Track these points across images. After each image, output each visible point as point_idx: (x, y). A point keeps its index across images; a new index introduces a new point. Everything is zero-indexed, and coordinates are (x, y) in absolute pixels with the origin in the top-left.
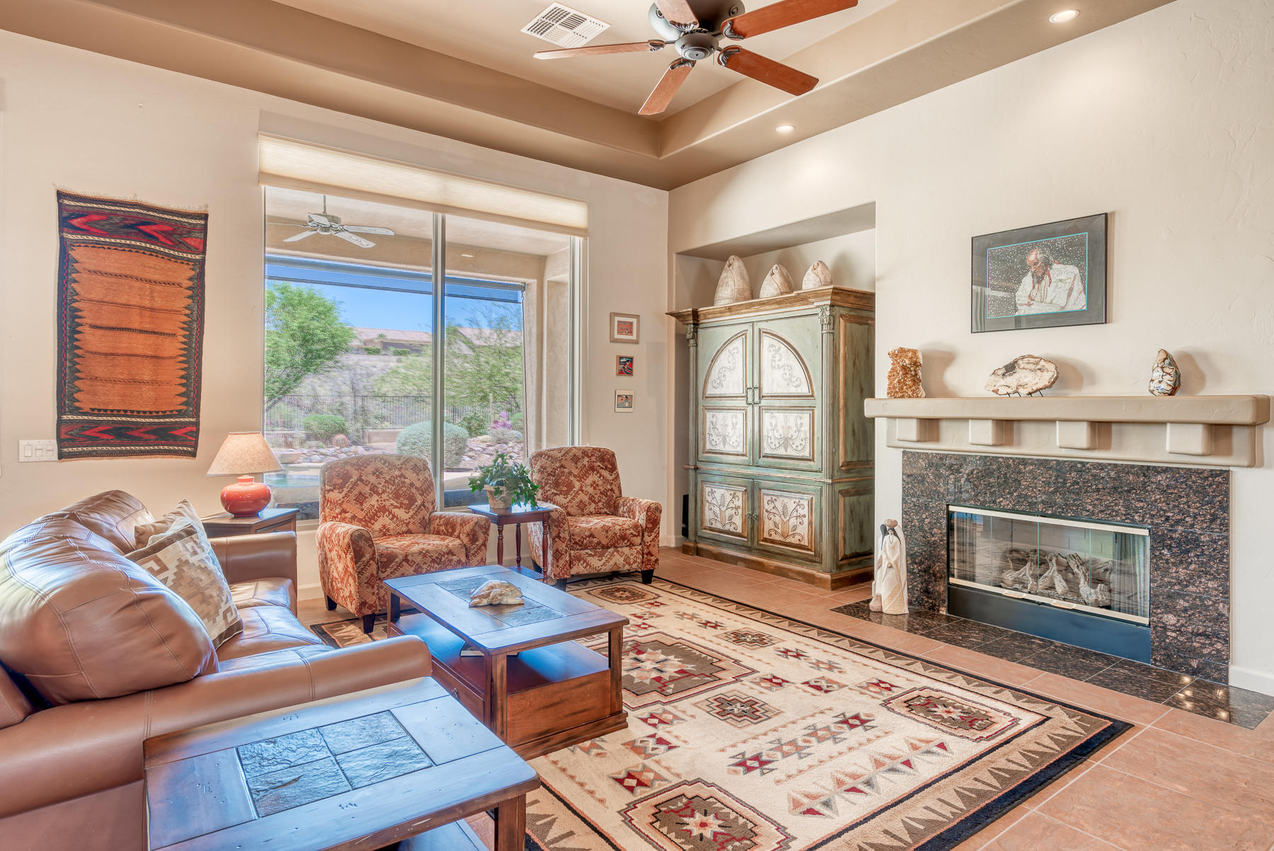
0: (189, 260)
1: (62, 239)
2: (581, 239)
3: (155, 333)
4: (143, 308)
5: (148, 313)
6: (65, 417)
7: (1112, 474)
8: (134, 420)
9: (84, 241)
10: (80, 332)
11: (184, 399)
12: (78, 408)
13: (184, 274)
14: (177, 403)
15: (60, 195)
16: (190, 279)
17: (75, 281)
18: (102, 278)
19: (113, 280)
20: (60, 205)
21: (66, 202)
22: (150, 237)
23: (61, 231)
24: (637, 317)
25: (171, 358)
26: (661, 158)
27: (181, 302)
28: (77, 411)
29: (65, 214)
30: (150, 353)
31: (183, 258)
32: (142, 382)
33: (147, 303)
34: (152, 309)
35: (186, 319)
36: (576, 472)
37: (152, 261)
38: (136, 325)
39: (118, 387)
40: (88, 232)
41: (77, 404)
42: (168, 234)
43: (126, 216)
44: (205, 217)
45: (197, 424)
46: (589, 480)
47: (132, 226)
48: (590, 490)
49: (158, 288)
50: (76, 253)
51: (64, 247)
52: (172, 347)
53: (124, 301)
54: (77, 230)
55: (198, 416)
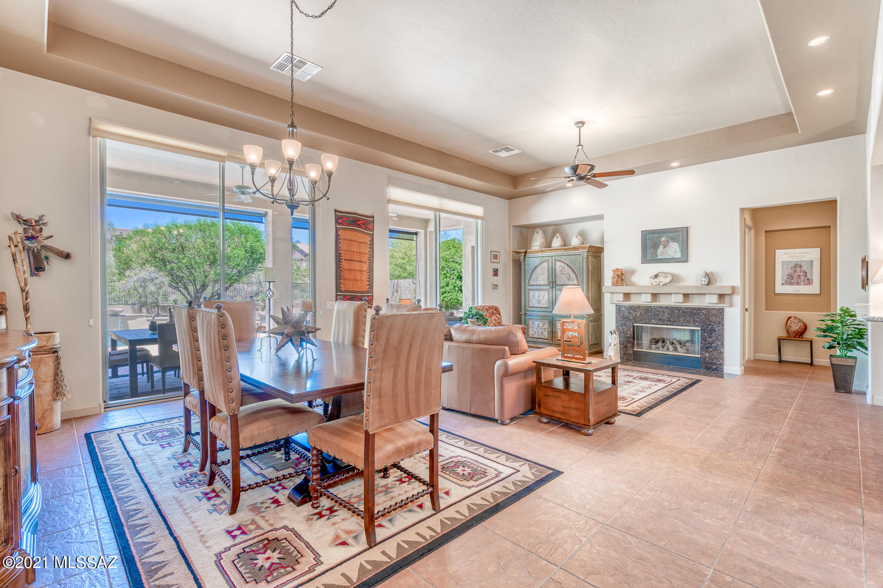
0: (369, 234)
1: (336, 227)
2: (481, 221)
3: (361, 262)
4: (357, 252)
5: (358, 254)
6: (338, 293)
7: (689, 311)
8: (356, 294)
9: (342, 228)
10: (341, 262)
11: (369, 287)
12: (341, 290)
13: (367, 239)
14: (366, 288)
15: (336, 211)
16: (370, 241)
17: (340, 243)
18: (347, 242)
19: (349, 242)
20: (335, 214)
21: (337, 214)
22: (359, 226)
23: (336, 224)
24: (499, 252)
25: (366, 271)
26: (517, 190)
27: (367, 250)
28: (341, 291)
29: (337, 218)
30: (359, 269)
31: (367, 233)
32: (358, 280)
33: (358, 251)
34: (360, 253)
35: (368, 256)
36: (488, 315)
37: (359, 235)
38: (356, 259)
39: (352, 282)
40: (343, 225)
41: (341, 289)
42: (364, 224)
43: (353, 218)
44: (373, 217)
45: (372, 296)
46: (493, 318)
47: (354, 222)
48: (494, 322)
49: (361, 245)
50: (340, 232)
51: (337, 230)
52: (365, 267)
53: (352, 250)
54: (340, 224)
55: (372, 293)
